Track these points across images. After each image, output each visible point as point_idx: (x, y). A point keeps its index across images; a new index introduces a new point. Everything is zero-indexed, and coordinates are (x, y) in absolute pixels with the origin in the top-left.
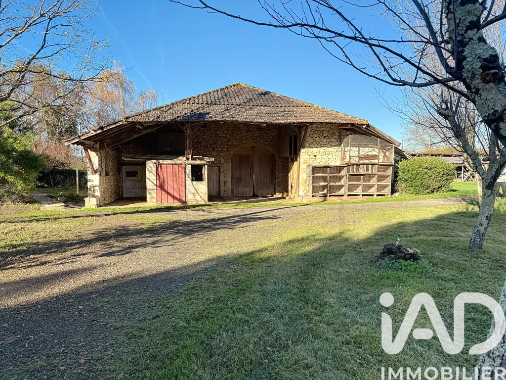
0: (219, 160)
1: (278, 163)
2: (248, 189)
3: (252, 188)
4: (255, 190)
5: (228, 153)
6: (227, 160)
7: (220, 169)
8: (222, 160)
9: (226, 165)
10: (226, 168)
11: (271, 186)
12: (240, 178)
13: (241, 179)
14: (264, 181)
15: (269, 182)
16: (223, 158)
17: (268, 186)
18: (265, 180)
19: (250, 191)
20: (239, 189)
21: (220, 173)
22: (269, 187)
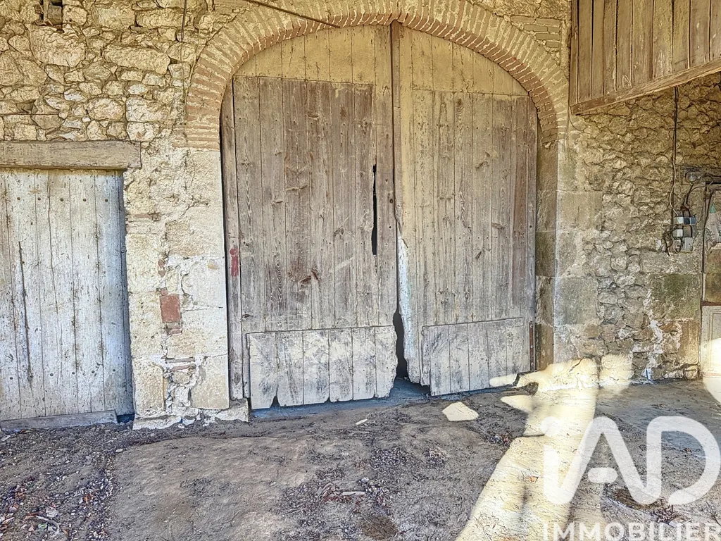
0: (113, 110)
1: (570, 151)
2: (362, 348)
3: (389, 335)
4: (409, 352)
5: (189, 55)
6: (186, 113)
7: (121, 190)
8: (139, 111)
9: (177, 157)
10: (177, 186)
11: (515, 312)
12: (298, 265)
13: (304, 273)
14: (467, 281)
15: (502, 287)
16: (151, 96)
17: (492, 314)
18: (476, 273)
19: (372, 362)
20: (295, 353)
21: (123, 230)
22: (499, 324)
